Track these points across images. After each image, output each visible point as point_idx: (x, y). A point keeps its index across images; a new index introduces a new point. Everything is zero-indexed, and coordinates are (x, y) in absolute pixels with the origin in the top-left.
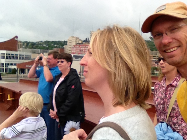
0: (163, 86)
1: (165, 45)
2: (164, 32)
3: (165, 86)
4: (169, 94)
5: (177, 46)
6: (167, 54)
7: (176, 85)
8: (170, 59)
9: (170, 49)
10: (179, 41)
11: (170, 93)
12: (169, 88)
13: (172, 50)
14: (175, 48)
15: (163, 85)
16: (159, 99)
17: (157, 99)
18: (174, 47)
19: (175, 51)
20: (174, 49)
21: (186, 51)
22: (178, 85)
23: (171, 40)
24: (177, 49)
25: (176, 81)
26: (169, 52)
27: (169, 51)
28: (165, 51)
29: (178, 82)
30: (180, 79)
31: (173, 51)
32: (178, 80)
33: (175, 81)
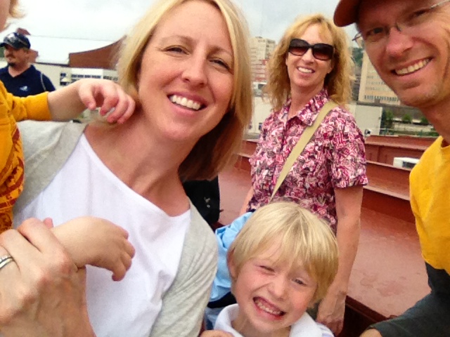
0: (281, 123)
1: (395, 58)
2: (392, 23)
3: (285, 121)
4: (288, 144)
5: (425, 59)
6: (400, 78)
7: (309, 121)
8: (408, 90)
9: (406, 67)
10: (429, 45)
11: (291, 141)
12: (292, 129)
13: (411, 69)
14: (421, 64)
15: (282, 121)
16: (266, 154)
17: (262, 153)
18: (417, 62)
19: (419, 71)
20: (417, 67)
21: (447, 68)
22: (314, 122)
23: (409, 45)
24: (424, 66)
25: (311, 111)
26: (406, 74)
27: (404, 71)
28: (394, 72)
29: (315, 114)
30: (321, 107)
31: (416, 71)
32: (316, 107)
33: (308, 111)
